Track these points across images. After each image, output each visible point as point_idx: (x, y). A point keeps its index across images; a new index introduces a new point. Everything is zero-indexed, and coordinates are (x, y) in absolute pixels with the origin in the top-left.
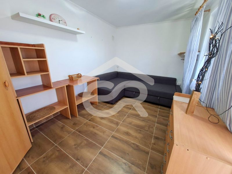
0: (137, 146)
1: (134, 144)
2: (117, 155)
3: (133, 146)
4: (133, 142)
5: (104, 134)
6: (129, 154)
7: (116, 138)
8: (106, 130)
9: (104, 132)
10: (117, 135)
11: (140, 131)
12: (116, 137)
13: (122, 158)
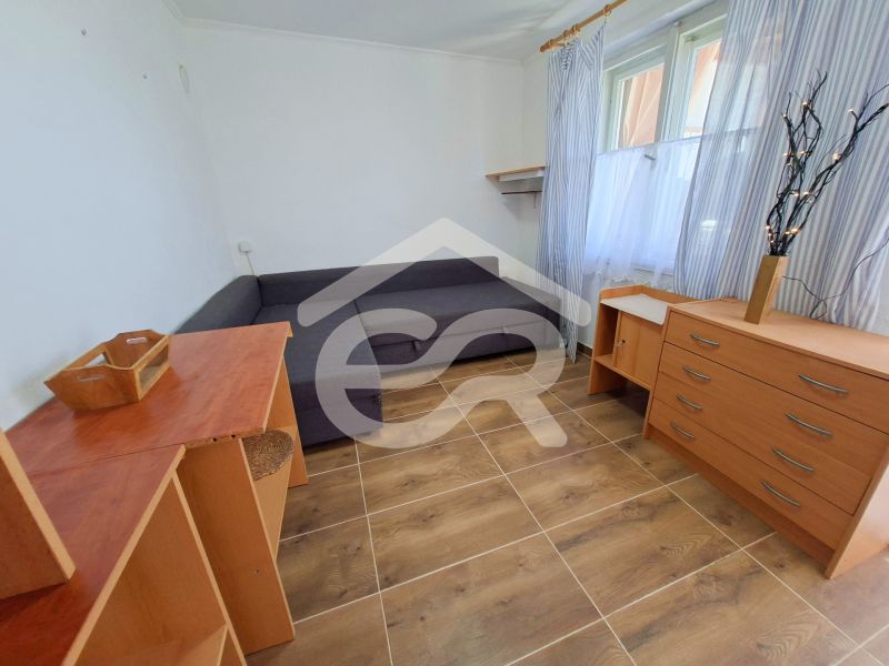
0: (640, 504)
1: (627, 507)
2: (659, 585)
3: (634, 513)
4: (617, 504)
5: (528, 570)
6: (664, 545)
7: (576, 540)
8: (515, 548)
9: (518, 563)
10: (564, 525)
11: (581, 457)
12: (570, 535)
13: (675, 576)
